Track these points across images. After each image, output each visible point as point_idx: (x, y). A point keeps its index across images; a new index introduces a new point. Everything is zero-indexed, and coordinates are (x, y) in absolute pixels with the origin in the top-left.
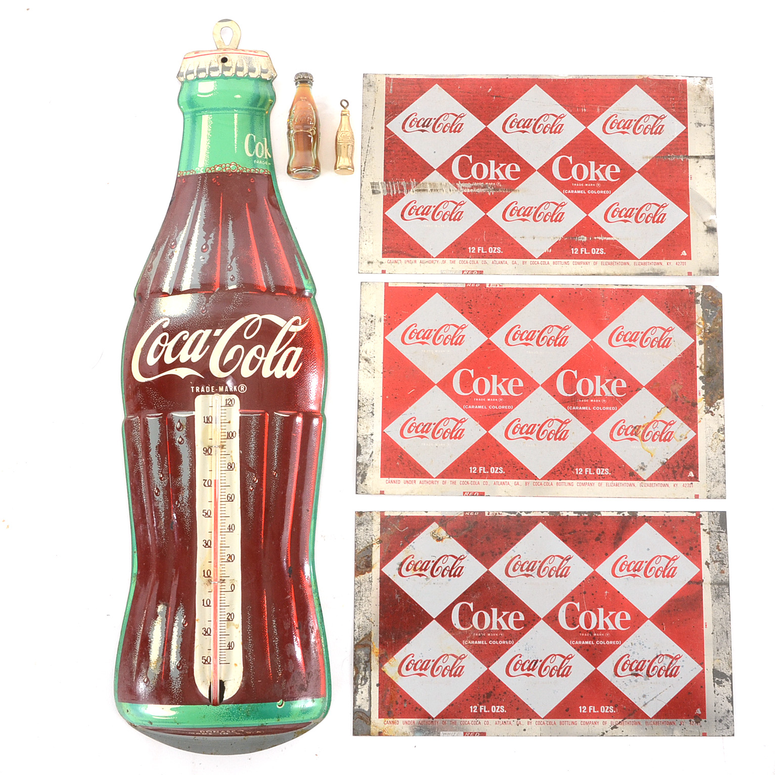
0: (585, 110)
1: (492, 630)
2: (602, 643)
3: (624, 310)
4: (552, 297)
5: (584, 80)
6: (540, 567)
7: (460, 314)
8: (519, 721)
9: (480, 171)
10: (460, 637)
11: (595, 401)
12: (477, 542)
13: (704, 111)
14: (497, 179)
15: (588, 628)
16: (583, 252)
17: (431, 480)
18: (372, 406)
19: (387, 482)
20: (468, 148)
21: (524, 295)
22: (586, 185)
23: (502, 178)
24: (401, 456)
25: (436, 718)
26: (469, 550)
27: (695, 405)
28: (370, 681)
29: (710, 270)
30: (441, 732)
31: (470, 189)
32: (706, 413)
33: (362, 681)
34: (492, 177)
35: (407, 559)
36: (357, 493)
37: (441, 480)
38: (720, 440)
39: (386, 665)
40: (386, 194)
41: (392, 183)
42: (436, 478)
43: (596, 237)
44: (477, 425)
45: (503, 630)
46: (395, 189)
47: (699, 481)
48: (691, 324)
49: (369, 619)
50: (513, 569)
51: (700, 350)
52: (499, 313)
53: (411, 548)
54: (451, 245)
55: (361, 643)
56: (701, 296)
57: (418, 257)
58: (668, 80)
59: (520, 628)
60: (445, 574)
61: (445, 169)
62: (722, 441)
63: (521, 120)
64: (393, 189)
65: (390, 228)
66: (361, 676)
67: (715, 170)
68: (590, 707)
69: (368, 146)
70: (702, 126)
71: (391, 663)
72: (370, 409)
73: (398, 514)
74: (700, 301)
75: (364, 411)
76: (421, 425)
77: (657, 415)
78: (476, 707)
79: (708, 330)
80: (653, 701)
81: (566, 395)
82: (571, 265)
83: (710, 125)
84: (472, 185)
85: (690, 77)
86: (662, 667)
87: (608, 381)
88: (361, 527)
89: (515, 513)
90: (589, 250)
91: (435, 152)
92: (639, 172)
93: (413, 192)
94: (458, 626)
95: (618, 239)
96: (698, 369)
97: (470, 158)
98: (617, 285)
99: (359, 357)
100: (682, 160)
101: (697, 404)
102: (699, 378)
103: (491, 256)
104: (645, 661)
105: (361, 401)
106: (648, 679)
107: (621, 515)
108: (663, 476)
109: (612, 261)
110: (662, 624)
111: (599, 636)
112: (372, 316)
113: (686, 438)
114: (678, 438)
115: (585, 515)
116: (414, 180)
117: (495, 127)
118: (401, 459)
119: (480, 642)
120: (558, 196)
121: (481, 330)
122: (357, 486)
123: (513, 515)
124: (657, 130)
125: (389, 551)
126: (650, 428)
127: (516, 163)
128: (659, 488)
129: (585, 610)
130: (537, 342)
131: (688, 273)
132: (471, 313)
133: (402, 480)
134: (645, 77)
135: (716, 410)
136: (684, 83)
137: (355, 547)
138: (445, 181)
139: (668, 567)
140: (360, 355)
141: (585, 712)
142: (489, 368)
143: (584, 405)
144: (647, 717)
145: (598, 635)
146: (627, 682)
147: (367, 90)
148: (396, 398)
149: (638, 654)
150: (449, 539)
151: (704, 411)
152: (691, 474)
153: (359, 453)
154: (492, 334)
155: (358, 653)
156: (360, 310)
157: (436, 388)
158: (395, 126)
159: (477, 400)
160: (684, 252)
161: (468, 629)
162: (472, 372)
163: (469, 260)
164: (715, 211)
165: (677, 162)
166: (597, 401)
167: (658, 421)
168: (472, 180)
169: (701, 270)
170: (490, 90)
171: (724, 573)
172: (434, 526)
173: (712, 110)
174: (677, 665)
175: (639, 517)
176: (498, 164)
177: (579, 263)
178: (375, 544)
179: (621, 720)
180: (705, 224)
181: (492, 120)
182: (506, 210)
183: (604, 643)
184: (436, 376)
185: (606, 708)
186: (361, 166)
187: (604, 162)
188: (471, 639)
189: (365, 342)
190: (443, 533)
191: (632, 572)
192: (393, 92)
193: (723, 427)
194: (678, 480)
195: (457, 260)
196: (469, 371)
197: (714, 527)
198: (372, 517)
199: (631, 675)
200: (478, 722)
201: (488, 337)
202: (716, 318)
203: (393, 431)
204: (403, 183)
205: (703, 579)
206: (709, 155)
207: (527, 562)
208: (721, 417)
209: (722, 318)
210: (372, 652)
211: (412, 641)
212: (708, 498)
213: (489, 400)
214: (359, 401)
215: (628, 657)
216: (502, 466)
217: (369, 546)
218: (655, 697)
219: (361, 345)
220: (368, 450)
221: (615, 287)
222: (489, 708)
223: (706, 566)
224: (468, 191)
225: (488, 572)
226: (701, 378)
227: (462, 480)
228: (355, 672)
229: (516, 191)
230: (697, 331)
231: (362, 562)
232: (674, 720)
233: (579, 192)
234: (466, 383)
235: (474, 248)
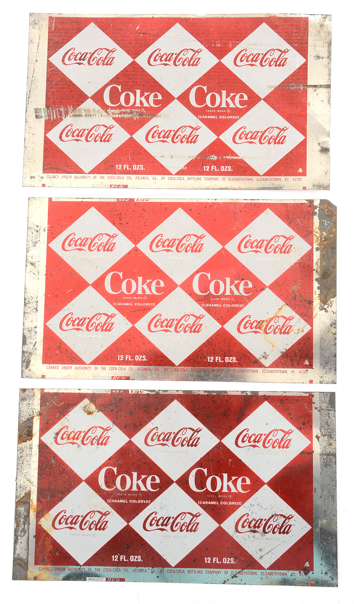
0: (219, 45)
1: (133, 491)
2: (225, 503)
3: (252, 221)
4: (191, 210)
5: (219, 19)
6: (175, 438)
7: (112, 225)
8: (153, 569)
9: (127, 100)
10: (105, 496)
11: (225, 299)
12: (121, 416)
13: (322, 45)
14: (142, 106)
15: (213, 490)
16: (214, 170)
17: (85, 366)
18: (36, 303)
19: (48, 367)
20: (118, 78)
21: (166, 208)
22: (218, 111)
23: (146, 104)
24: (60, 346)
25: (83, 565)
26: (114, 423)
27: (311, 303)
28: (29, 533)
29: (323, 185)
30: (87, 578)
31: (119, 114)
32: (321, 310)
33: (21, 533)
34: (138, 104)
35: (62, 429)
36: (22, 377)
37: (93, 366)
38: (332, 333)
39: (43, 520)
40: (47, 119)
41: (52, 109)
42: (89, 364)
43: (225, 156)
44: (125, 319)
45: (141, 491)
46: (55, 114)
47: (313, 369)
48: (309, 233)
49: (28, 480)
50: (151, 439)
51: (317, 255)
52: (145, 224)
53: (66, 420)
54: (101, 163)
55: (22, 500)
56: (318, 209)
57: (73, 173)
58: (292, 18)
59: (156, 489)
60: (94, 442)
61: (98, 98)
62: (334, 334)
63: (164, 55)
64: (53, 114)
65: (50, 148)
66: (20, 529)
67: (330, 97)
68: (214, 558)
69: (33, 76)
70: (320, 59)
71: (46, 518)
72: (34, 305)
73: (55, 391)
74: (318, 213)
75: (30, 307)
76: (77, 319)
77: (278, 311)
78: (117, 556)
79: (324, 238)
80: (268, 554)
81: (200, 294)
82: (203, 181)
83: (327, 58)
84: (121, 111)
85: (311, 15)
86: (276, 525)
87: (236, 282)
88: (24, 402)
89: (154, 391)
90: (218, 167)
91: (89, 82)
92: (264, 100)
93: (70, 117)
94: (103, 487)
95: (244, 158)
96: (314, 272)
97: (119, 87)
98: (247, 200)
99: (26, 261)
100: (302, 89)
101: (313, 302)
102: (315, 280)
103: (135, 172)
104: (262, 520)
105: (27, 298)
106: (265, 536)
107: (244, 394)
108: (282, 364)
109: (238, 177)
110: (277, 488)
111: (223, 498)
112: (38, 226)
113: (303, 331)
114: (296, 331)
115: (214, 394)
116: (71, 106)
117: (142, 60)
118: (60, 348)
119: (121, 501)
120: (193, 120)
121: (129, 239)
122: (22, 371)
123: (152, 393)
124: (280, 63)
125: (47, 423)
126: (272, 323)
127: (159, 92)
128: (278, 374)
129: (212, 475)
130: (176, 249)
131: (303, 187)
132: (122, 224)
133: (60, 366)
134: (272, 15)
135: (329, 307)
136: (305, 21)
137: (19, 418)
138: (97, 107)
139: (283, 440)
140: (27, 260)
141: (210, 562)
142: (135, 271)
143: (216, 302)
144: (262, 568)
145: (222, 496)
146: (246, 537)
147: (32, 28)
148: (56, 296)
149: (256, 514)
150: (98, 413)
151: (319, 308)
152: (307, 362)
153: (24, 343)
154: (139, 242)
155: (19, 509)
156: (28, 221)
157: (90, 288)
158: (56, 59)
159: (125, 298)
160: (300, 169)
161: (112, 489)
162: (121, 274)
163: (116, 176)
164: (329, 134)
165: (297, 91)
166: (227, 299)
167: (279, 317)
168: (121, 107)
169: (314, 185)
170: (138, 27)
171: (332, 445)
172: (86, 401)
173: (330, 44)
174: (290, 523)
175: (260, 396)
176: (143, 93)
177: (209, 179)
178: (35, 416)
179: (240, 570)
180: (319, 145)
181: (139, 55)
182: (149, 133)
183: (227, 504)
184: (90, 277)
185: (227, 560)
186: (27, 94)
187: (234, 91)
188: (115, 499)
189: (31, 249)
190: (93, 407)
191: (252, 443)
192: (55, 30)
193: (335, 322)
194: (295, 368)
195: (106, 176)
196: (119, 273)
197: (324, 406)
198: (34, 393)
199: (250, 531)
200: (118, 570)
201: (136, 244)
202: (330, 228)
203: (54, 324)
204: (62, 109)
205: (313, 450)
206: (325, 84)
207: (163, 433)
208: (334, 313)
209: (336, 228)
210: (30, 508)
211: (64, 499)
212: (321, 383)
213: (135, 298)
214: (25, 299)
215: (248, 516)
216: (145, 355)
217: (31, 418)
218: (270, 551)
219: (28, 252)
220: (32, 340)
221: (244, 201)
222: (128, 558)
223: (317, 439)
224: (117, 116)
225: (130, 442)
226: (317, 280)
227: (111, 366)
228: (15, 525)
229: (158, 116)
230: (315, 239)
231: (24, 432)
232: (286, 571)
233: (211, 117)
234: (116, 283)
235: (120, 166)
